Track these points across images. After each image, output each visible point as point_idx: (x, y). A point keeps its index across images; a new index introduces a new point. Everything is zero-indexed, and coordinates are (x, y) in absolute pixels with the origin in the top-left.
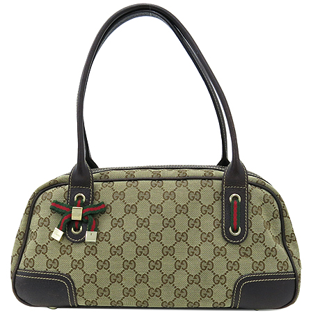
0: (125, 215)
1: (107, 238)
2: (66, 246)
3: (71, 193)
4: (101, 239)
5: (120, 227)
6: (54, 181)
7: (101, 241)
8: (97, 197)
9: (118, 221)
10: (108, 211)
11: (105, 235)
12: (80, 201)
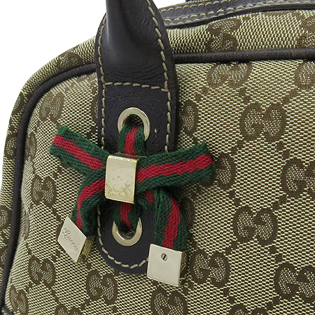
0: (283, 200)
1: (217, 274)
2: (102, 274)
3: (108, 104)
4: (200, 275)
5: (263, 242)
6: (70, 55)
7: (200, 282)
8: (188, 122)
9: (258, 221)
10: (224, 176)
11: (213, 264)
12: (133, 135)
